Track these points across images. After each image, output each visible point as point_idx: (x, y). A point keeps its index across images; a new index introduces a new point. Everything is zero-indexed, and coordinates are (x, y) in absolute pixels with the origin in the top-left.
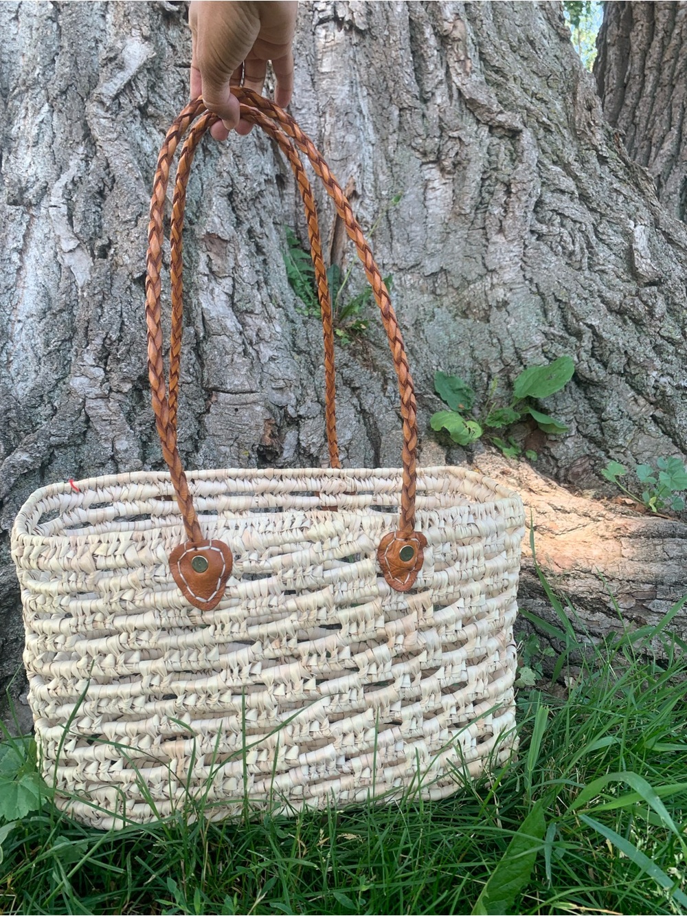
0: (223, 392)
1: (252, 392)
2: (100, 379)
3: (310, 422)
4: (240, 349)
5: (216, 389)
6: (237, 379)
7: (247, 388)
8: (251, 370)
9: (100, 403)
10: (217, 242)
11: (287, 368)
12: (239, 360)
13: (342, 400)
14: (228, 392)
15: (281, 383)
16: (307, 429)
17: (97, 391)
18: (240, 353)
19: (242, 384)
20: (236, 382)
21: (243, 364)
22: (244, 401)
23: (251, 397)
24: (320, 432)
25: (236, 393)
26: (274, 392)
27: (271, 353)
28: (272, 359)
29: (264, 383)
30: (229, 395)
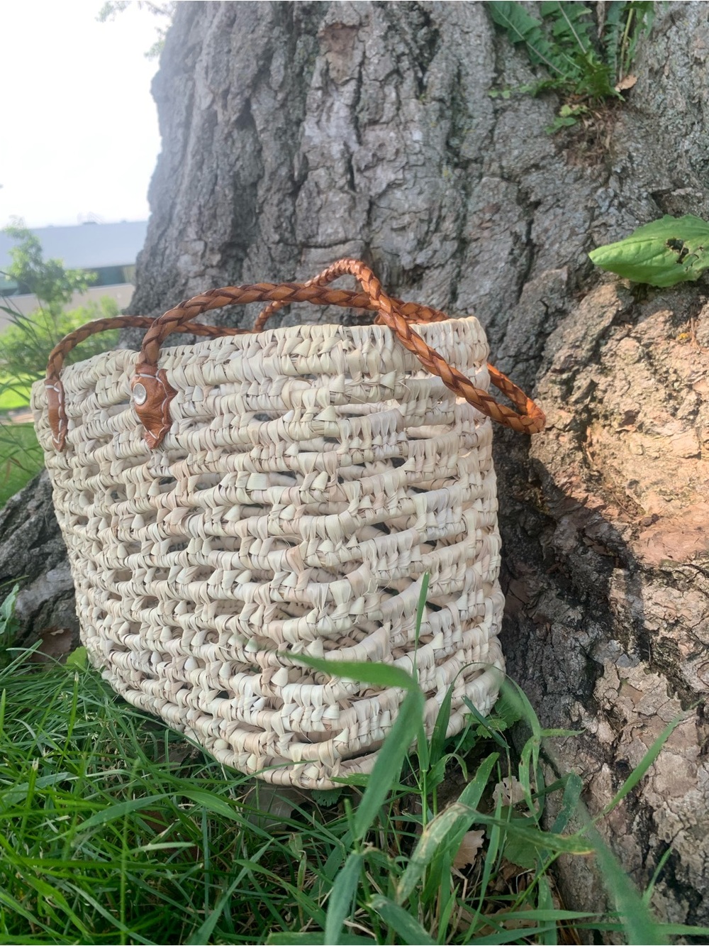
0: (316, 247)
1: (344, 241)
2: (200, 254)
3: (436, 272)
4: (342, 182)
5: (306, 245)
6: (330, 229)
7: (341, 235)
8: (350, 210)
9: (199, 280)
10: (343, 33)
11: (420, 193)
12: (336, 197)
13: (497, 229)
14: (320, 247)
15: (407, 219)
16: (431, 284)
17: (196, 268)
18: (341, 189)
19: (336, 232)
20: (330, 231)
21: (341, 203)
22: (333, 256)
23: (342, 249)
24: (446, 287)
25: (330, 246)
26: (394, 235)
27: (392, 177)
28: (391, 186)
29: (376, 225)
30: (320, 251)
